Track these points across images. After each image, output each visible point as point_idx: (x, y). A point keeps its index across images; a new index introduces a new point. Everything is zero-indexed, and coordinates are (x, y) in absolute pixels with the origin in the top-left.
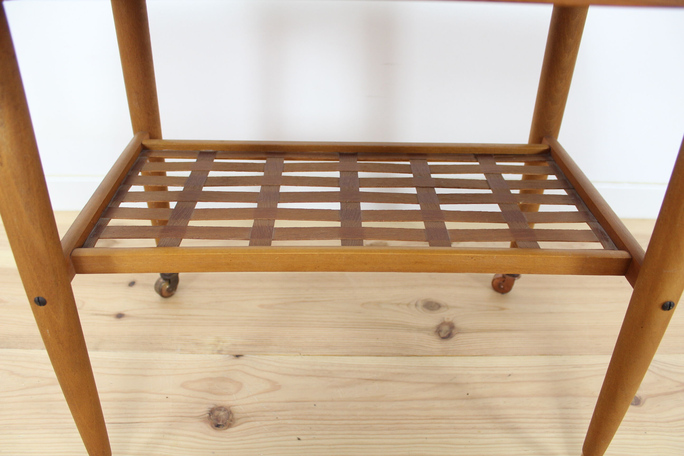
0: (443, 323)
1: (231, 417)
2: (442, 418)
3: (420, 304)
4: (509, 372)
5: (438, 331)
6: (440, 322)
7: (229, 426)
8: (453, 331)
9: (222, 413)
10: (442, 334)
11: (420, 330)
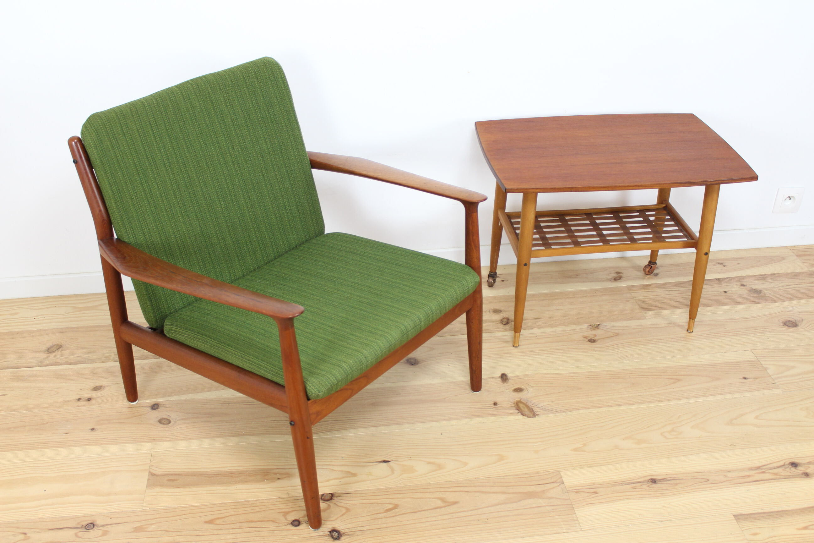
0: (504, 318)
1: (417, 361)
2: (508, 353)
3: (491, 311)
4: (537, 335)
5: (501, 321)
6: (502, 318)
7: (417, 364)
8: (509, 321)
9: (412, 360)
10: (504, 323)
11: (493, 322)
